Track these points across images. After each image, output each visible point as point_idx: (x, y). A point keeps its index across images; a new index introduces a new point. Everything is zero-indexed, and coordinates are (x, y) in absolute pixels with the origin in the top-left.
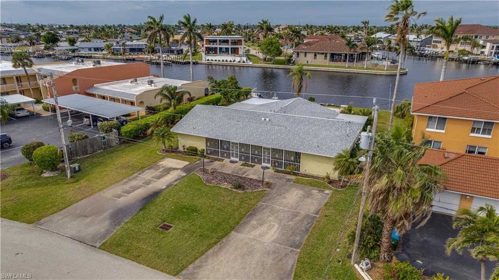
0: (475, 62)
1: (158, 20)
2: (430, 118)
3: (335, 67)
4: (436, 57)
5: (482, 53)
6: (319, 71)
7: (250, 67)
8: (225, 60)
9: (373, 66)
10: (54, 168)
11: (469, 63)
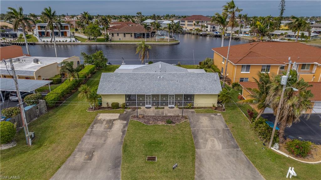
0: (205, 35)
1: (18, 11)
2: (243, 66)
3: (138, 41)
4: (185, 33)
5: (207, 30)
6: (129, 44)
7: (79, 44)
8: (58, 41)
9: (161, 40)
11: (203, 36)
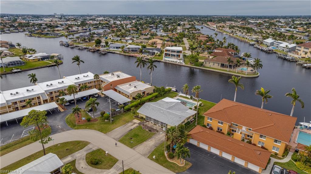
3: (223, 70)
7: (184, 66)
10: (107, 119)
